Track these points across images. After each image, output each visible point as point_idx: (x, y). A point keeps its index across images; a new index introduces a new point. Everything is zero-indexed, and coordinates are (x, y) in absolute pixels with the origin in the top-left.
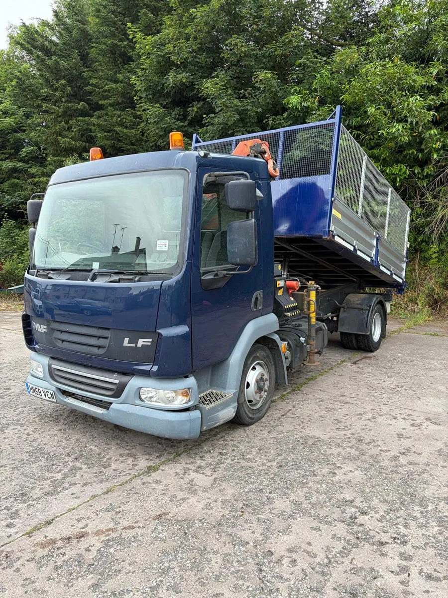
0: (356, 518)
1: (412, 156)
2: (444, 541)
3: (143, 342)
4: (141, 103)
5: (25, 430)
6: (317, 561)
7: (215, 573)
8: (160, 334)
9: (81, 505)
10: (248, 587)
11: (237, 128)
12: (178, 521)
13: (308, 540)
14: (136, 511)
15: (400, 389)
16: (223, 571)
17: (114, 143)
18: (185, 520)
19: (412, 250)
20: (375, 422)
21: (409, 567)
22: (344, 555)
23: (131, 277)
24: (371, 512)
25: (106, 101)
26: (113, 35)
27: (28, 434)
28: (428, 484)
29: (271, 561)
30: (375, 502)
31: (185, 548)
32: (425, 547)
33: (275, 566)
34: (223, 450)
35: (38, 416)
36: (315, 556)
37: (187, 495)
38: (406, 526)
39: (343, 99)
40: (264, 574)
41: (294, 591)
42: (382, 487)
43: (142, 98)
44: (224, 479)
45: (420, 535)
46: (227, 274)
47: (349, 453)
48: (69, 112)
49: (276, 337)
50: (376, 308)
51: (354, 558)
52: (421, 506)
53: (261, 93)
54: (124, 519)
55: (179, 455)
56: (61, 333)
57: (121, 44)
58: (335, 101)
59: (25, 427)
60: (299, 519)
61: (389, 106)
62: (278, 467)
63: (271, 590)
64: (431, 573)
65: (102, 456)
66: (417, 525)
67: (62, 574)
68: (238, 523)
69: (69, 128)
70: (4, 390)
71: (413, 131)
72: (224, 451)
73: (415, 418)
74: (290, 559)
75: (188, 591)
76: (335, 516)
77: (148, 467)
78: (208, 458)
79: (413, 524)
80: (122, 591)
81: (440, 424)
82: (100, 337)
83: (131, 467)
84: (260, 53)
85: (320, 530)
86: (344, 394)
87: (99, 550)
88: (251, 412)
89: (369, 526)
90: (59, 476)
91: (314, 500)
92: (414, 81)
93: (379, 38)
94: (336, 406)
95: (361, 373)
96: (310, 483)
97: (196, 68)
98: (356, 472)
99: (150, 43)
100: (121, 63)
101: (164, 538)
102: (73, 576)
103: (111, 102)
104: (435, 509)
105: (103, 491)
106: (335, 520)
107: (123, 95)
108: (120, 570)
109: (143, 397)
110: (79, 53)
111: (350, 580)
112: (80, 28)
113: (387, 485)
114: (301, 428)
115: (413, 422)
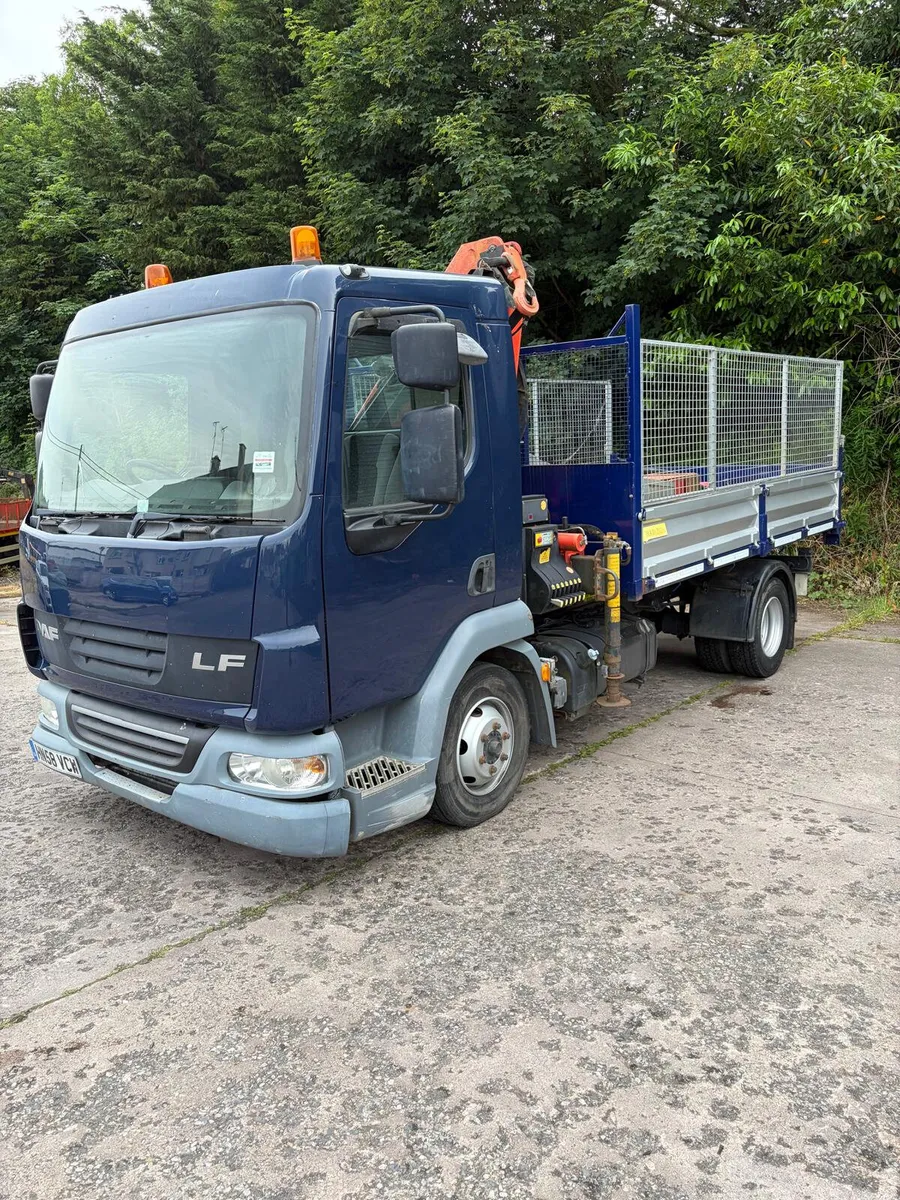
0: (639, 1024)
1: (874, 266)
2: (815, 1080)
3: (230, 661)
4: (315, 171)
5: (25, 830)
6: (536, 1112)
7: (320, 1131)
8: (259, 645)
9: (90, 985)
10: (379, 1162)
11: (508, 216)
12: (274, 1021)
13: (529, 1067)
14: (196, 999)
15: (801, 756)
16: (338, 1126)
17: (266, 256)
18: (289, 1020)
19: (874, 465)
20: (731, 824)
21: (726, 1133)
22: (595, 1102)
23: (202, 529)
24: (675, 1012)
25: (249, 170)
26: (260, 34)
27: (29, 840)
28: (811, 956)
29: (441, 1110)
30: (689, 992)
31: (273, 1077)
32: (771, 1091)
33: (445, 1121)
34: (403, 877)
35: (57, 805)
36: (534, 1101)
37: (306, 970)
38: (741, 1045)
39: (726, 147)
40: (419, 1135)
41: (471, 1173)
42: (712, 961)
43: (318, 160)
44: (391, 936)
45: (767, 1064)
46: (403, 521)
47: (659, 889)
48: (178, 197)
49: (527, 649)
50: (769, 587)
51: (613, 1109)
52: (783, 1004)
53: (558, 140)
54: (169, 1014)
55: (312, 887)
56: (84, 642)
57: (277, 52)
58: (713, 152)
59: (26, 826)
60: (521, 1024)
61: (825, 159)
62: (505, 916)
63: (424, 1171)
64: (769, 1148)
65: (158, 886)
66: (765, 1042)
67: (18, 1121)
68: (394, 1029)
69: (180, 228)
70: (8, 752)
71: (876, 210)
72: (405, 880)
73: (818, 817)
74: (479, 1107)
75: (255, 1167)
76: (597, 1019)
77: (244, 910)
78: (369, 894)
79: (756, 1041)
80: (125, 1161)
81: (868, 831)
82: (150, 651)
83: (210, 911)
84: (554, 56)
85: (558, 1048)
86: (682, 765)
87: (103, 1075)
88: (470, 800)
89: (662, 1042)
90: (63, 926)
91: (563, 983)
92: (878, 105)
93: (807, 14)
94: (659, 790)
95: (727, 721)
96: (563, 950)
97: (425, 94)
98: (664, 928)
99: (330, 46)
100: (277, 90)
101: (237, 1056)
102: (38, 1127)
103: (258, 172)
104: (813, 1009)
105: (142, 957)
106: (595, 1027)
107: (282, 156)
108: (132, 1118)
109: (236, 771)
110: (195, 76)
111: (594, 1155)
112: (195, 24)
113: (722, 957)
114: (574, 835)
115: (812, 825)
